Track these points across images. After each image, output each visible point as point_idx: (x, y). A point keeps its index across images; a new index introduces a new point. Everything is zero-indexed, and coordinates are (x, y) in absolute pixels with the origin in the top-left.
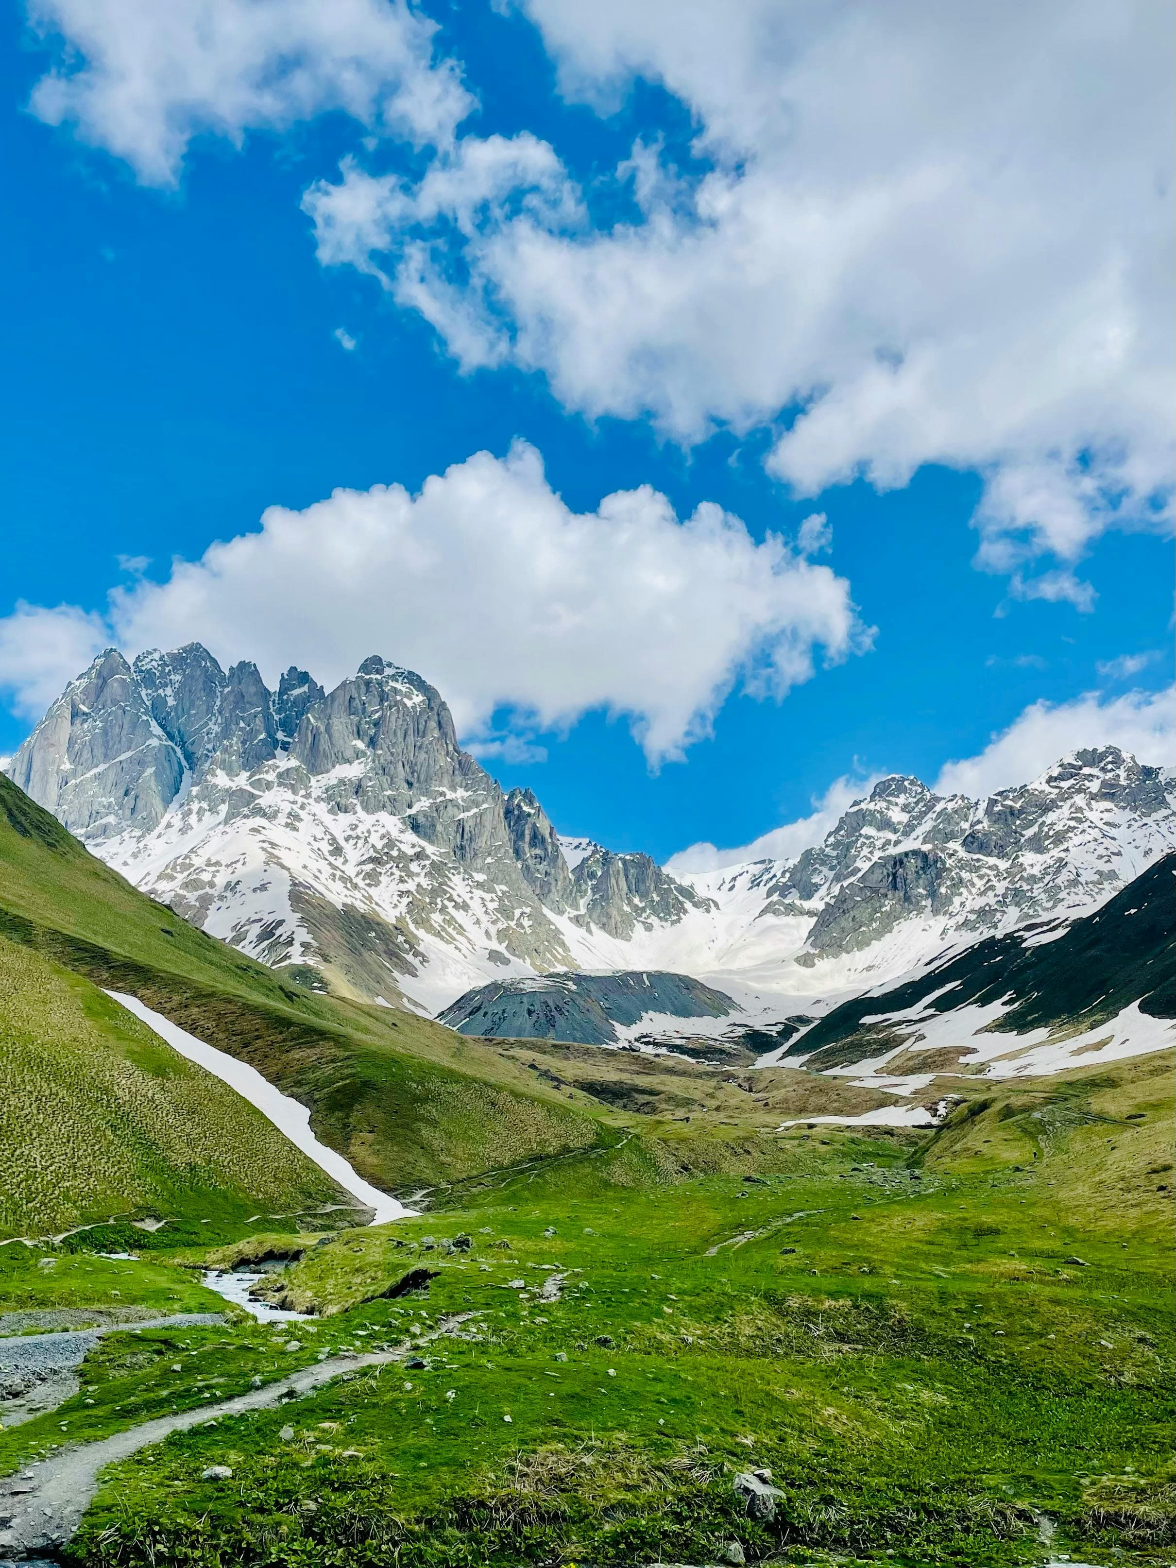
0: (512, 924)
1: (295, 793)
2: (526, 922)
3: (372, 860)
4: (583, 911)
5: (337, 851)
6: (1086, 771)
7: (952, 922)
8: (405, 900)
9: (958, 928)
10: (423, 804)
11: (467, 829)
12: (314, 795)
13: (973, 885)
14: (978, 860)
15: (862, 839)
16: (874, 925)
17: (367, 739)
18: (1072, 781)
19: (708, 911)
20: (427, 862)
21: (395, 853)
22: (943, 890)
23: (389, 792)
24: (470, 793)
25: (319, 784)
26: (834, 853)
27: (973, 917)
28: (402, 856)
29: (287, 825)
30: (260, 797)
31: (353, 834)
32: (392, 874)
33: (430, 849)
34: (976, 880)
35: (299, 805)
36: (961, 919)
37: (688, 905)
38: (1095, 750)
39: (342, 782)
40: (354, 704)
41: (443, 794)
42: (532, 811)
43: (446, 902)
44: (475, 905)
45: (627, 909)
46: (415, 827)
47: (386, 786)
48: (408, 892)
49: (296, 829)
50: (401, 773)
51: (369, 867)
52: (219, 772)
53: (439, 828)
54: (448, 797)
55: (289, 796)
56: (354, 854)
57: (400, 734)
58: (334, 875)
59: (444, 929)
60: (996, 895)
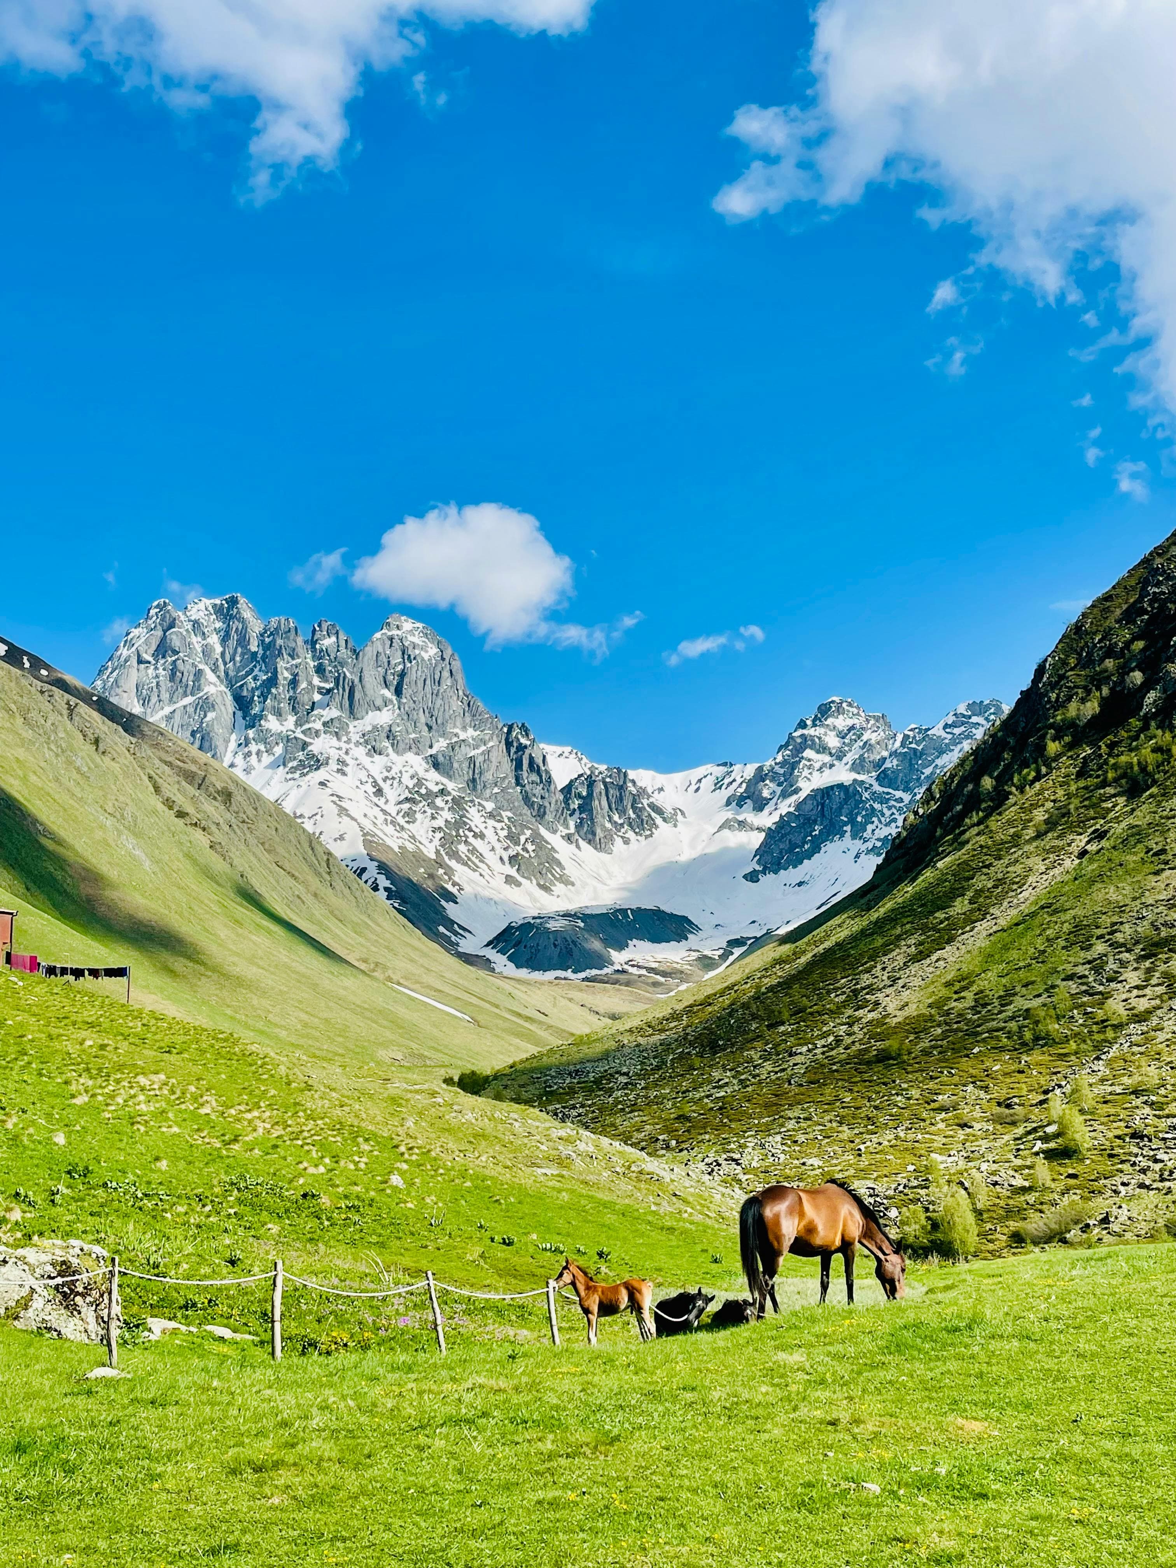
0: (519, 848)
1: (339, 739)
2: (530, 847)
3: (407, 800)
4: (572, 830)
5: (379, 792)
6: (974, 719)
7: (864, 847)
8: (439, 835)
9: (869, 852)
10: (441, 745)
11: (477, 765)
12: (354, 740)
13: (883, 815)
14: (888, 793)
15: (803, 761)
16: (806, 847)
17: (393, 688)
18: (963, 729)
19: (675, 826)
20: (449, 798)
21: (423, 791)
22: (859, 819)
23: (413, 736)
24: (478, 732)
25: (356, 730)
26: (782, 771)
27: (879, 844)
28: (429, 793)
29: (338, 771)
30: (311, 744)
31: (389, 775)
32: (425, 812)
33: (450, 786)
34: (885, 811)
35: (344, 750)
36: (870, 845)
37: (659, 820)
38: (982, 702)
39: (375, 728)
40: (380, 658)
41: (456, 735)
42: (528, 743)
43: (467, 832)
44: (489, 833)
45: (608, 825)
46: (436, 765)
47: (410, 730)
48: (440, 828)
49: (344, 774)
50: (423, 719)
51: (406, 806)
52: (270, 717)
53: (456, 765)
54: (461, 738)
55: (334, 742)
56: (392, 793)
57: (420, 684)
58: (386, 820)
59: (469, 859)
60: (897, 827)
